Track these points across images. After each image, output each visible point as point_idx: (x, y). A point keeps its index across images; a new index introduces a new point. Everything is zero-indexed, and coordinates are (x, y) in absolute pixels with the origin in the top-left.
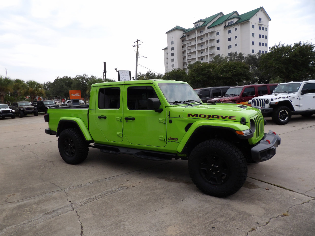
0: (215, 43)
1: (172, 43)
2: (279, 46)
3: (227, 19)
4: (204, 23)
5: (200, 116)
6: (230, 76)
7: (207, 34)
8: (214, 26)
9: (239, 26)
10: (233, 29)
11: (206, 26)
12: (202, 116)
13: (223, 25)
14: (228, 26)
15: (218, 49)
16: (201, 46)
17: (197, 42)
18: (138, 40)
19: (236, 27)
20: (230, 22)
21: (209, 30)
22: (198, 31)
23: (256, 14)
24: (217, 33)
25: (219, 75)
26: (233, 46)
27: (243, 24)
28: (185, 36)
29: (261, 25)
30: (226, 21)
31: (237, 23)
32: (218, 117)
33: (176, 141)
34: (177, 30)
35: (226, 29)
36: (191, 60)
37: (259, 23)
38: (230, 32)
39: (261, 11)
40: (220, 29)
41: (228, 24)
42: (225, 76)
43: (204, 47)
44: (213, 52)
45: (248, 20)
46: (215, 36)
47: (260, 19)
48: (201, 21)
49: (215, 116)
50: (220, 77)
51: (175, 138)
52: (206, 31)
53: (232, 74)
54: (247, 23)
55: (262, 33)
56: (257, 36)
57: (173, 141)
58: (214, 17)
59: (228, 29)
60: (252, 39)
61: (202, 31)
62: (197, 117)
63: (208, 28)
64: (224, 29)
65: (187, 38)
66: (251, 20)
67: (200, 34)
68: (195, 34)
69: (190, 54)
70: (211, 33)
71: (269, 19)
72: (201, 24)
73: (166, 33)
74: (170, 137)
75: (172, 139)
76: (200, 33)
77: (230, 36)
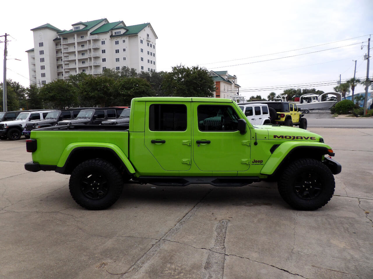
0: (99, 53)
1: (41, 45)
2: (180, 67)
3: (114, 27)
4: (85, 26)
5: (286, 137)
6: (133, 94)
7: (89, 41)
8: (98, 33)
9: (128, 39)
10: (120, 40)
11: (89, 31)
12: (287, 137)
13: (109, 34)
14: (114, 36)
15: (104, 60)
16: (82, 54)
17: (77, 49)
18: (6, 34)
19: (124, 39)
20: (117, 32)
21: (92, 36)
22: (78, 36)
23: (144, 29)
24: (102, 42)
25: (120, 92)
26: (121, 59)
27: (131, 37)
28: (60, 39)
29: (149, 41)
30: (112, 29)
31: (124, 35)
32: (302, 138)
33: (261, 163)
34: (49, 29)
35: (113, 39)
36: (69, 70)
37: (147, 39)
38: (117, 43)
39: (149, 27)
40: (106, 37)
41: (115, 34)
42: (127, 94)
43: (86, 56)
44: (98, 63)
45: (137, 33)
46: (99, 44)
47: (148, 35)
48: (81, 23)
49: (299, 137)
50: (121, 94)
51: (260, 160)
52: (88, 37)
53: (134, 92)
54: (136, 36)
55: (151, 50)
56: (145, 52)
57: (258, 163)
58: (98, 23)
59: (115, 40)
60: (141, 55)
61: (83, 37)
62: (283, 138)
63: (91, 34)
64: (110, 39)
65: (62, 42)
66: (140, 35)
67: (81, 40)
68: (74, 38)
69: (68, 63)
70: (95, 41)
71: (156, 37)
72: (82, 27)
73: (31, 30)
74: (254, 160)
75: (256, 162)
76: (80, 38)
77: (117, 47)
